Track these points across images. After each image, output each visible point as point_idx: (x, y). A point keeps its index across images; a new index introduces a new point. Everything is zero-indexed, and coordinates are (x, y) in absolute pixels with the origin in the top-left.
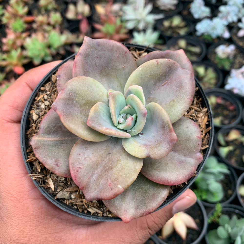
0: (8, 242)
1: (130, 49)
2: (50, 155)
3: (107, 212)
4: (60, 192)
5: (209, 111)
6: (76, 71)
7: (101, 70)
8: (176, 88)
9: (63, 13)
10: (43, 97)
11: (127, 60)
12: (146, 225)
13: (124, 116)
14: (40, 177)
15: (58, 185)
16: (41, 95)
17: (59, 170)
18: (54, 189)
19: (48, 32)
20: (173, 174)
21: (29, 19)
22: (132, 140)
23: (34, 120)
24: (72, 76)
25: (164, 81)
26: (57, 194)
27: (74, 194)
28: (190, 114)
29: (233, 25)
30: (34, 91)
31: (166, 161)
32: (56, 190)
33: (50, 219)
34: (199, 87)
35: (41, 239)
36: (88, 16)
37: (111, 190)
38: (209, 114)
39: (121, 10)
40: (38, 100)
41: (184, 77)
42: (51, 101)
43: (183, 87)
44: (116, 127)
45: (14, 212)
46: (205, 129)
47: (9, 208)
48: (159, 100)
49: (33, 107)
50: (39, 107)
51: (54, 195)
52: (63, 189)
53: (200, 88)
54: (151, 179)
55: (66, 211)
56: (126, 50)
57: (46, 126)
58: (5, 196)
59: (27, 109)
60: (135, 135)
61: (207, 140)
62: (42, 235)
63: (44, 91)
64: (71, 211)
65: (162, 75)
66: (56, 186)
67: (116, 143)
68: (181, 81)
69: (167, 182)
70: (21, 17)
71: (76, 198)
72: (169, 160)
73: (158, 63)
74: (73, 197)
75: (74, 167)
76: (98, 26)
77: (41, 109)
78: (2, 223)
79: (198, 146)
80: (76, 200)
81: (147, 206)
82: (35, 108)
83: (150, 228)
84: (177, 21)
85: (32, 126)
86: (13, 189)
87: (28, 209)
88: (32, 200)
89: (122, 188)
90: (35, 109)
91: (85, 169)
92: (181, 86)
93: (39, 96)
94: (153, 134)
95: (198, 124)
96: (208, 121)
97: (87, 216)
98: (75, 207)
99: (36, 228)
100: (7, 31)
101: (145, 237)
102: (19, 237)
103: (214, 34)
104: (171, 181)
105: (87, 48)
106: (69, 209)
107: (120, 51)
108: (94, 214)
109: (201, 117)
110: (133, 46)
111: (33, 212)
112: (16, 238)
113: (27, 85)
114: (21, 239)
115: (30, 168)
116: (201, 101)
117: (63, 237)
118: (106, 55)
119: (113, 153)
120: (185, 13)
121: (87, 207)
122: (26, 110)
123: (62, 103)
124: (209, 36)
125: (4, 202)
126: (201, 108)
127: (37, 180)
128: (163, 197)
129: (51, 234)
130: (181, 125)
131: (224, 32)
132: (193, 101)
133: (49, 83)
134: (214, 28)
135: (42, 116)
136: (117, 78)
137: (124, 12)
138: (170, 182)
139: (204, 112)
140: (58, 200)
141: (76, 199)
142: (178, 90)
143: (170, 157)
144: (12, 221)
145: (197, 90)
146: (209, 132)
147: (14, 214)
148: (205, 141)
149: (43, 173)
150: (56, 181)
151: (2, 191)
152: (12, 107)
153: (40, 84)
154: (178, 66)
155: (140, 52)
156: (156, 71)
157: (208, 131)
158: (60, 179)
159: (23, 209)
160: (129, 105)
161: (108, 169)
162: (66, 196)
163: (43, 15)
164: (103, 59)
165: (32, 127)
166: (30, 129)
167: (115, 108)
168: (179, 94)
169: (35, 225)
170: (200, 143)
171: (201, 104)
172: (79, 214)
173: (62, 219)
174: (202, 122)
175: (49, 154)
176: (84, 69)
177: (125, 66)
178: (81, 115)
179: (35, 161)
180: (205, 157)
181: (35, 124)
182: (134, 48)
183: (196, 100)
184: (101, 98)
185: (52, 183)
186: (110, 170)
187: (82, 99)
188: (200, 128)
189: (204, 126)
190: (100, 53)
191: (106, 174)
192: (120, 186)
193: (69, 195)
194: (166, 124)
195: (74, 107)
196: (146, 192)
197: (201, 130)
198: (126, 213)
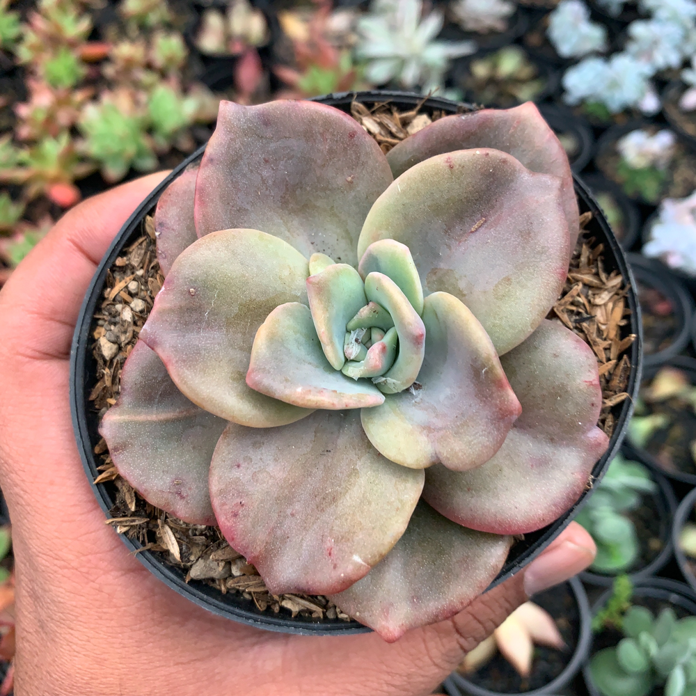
0: (61, 690)
1: (375, 108)
2: (158, 466)
3: (335, 608)
4: (198, 563)
5: (628, 286)
6: (204, 216)
7: (281, 197)
8: (513, 239)
10: (127, 287)
11: (358, 158)
13: (361, 337)
14: (137, 525)
15: (191, 542)
16: (120, 281)
17: (184, 510)
18: (179, 556)
20: (518, 502)
22: (387, 408)
23: (108, 359)
24: (195, 231)
25: (475, 219)
26: (191, 566)
27: (239, 564)
28: (571, 300)
29: (667, 77)
31: (495, 463)
32: (186, 557)
33: (179, 623)
34: (593, 211)
35: (154, 680)
37: (332, 567)
38: (629, 295)
40: (113, 297)
41: (537, 201)
42: (150, 296)
43: (536, 236)
44: (340, 372)
45: (74, 608)
46: (615, 342)
47: (59, 599)
48: (465, 276)
49: (99, 319)
50: (117, 319)
51: (181, 570)
52: (206, 553)
53: (596, 213)
54: (452, 518)
56: (354, 126)
57: (138, 382)
58: (48, 567)
59: (84, 327)
60: (396, 392)
61: (625, 374)
62: (158, 669)
63: (126, 269)
64: (233, 613)
65: (468, 202)
66: (184, 547)
67: (346, 415)
68: (528, 216)
69: (500, 525)
71: (244, 575)
72: (505, 458)
73: (451, 167)
74: (236, 571)
75: (224, 504)
77: (123, 325)
78: (42, 639)
79: (592, 410)
80: (246, 580)
81: (445, 594)
82: (105, 321)
85: (103, 374)
86: (66, 547)
87: (114, 600)
88: (123, 575)
89: (363, 563)
90: (107, 323)
91: (258, 508)
92: (529, 233)
93: (112, 286)
94: (448, 391)
95: (596, 326)
96: (626, 317)
97: (280, 625)
98: (247, 597)
99: (138, 649)
102: (94, 676)
104: (513, 523)
105: (231, 139)
106: (229, 607)
107: (335, 133)
108: (299, 616)
109: (605, 305)
110: (384, 100)
111: (129, 605)
112: (83, 679)
113: (75, 248)
114: (98, 681)
115: (109, 500)
116: (601, 254)
118: (293, 150)
119: (336, 448)
122: (80, 333)
123: (170, 324)
124: (602, 105)
125: (45, 583)
126: (603, 276)
127: (131, 533)
128: (493, 567)
129: (182, 663)
130: (536, 348)
131: (643, 95)
132: (578, 257)
133: (141, 240)
134: (615, 84)
135: (128, 344)
136: (334, 215)
138: (510, 526)
139: (613, 287)
140: (196, 583)
141: (245, 577)
142: (518, 244)
144: (72, 632)
145: (587, 221)
146: (628, 351)
147: (74, 614)
148: (618, 378)
149: (146, 511)
150: (184, 531)
151: (37, 553)
152: (36, 315)
153: (114, 250)
154: (518, 168)
155: (404, 115)
156: (449, 192)
157: (627, 346)
158: (195, 528)
159: (97, 600)
160: (371, 304)
161: (325, 500)
162: (217, 571)
164: (286, 162)
165: (102, 379)
166: (99, 385)
167: (329, 321)
168: (523, 260)
169: (136, 641)
170: (598, 399)
171: (603, 261)
172: (256, 620)
174: (607, 320)
175: (155, 463)
176: (228, 203)
177: (352, 178)
178: (231, 351)
179: (119, 477)
180: (617, 430)
181: (110, 368)
182: (384, 104)
183: (586, 253)
184: (287, 288)
185: (173, 538)
186: (330, 504)
187: (229, 300)
188: (602, 339)
189: (613, 333)
190: (272, 145)
191: (318, 518)
192: (357, 559)
193: (224, 569)
194: (485, 367)
195: (207, 327)
196: (441, 552)
197: (604, 346)
198: (386, 617)
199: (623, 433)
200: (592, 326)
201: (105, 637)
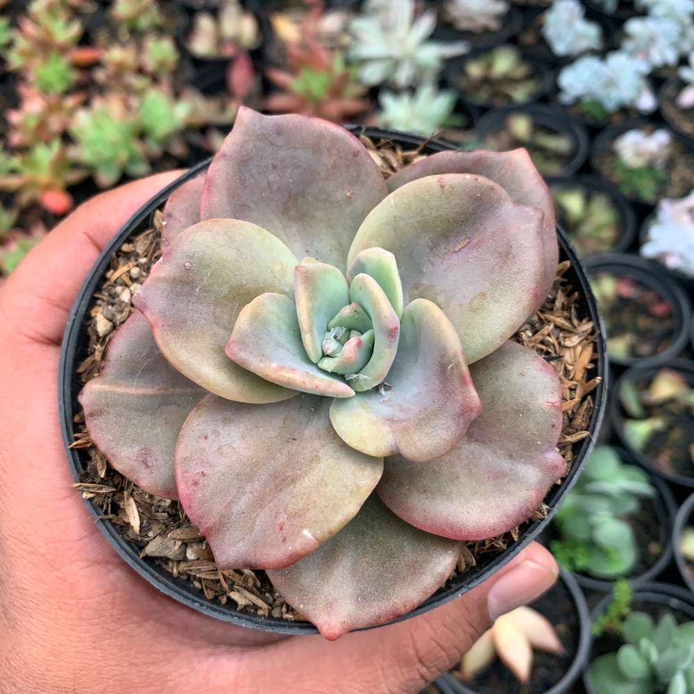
0: (19, 680)
1: (380, 144)
2: (129, 435)
3: (282, 606)
4: (155, 537)
5: (598, 332)
6: (209, 204)
7: (283, 203)
8: (492, 259)
9: (182, 39)
10: (129, 272)
11: (359, 176)
12: (412, 652)
13: (340, 334)
14: (103, 494)
15: (152, 518)
16: (124, 265)
17: (147, 480)
18: (139, 529)
19: (139, 93)
20: (471, 508)
21: (85, 55)
22: (355, 402)
23: (101, 335)
24: (199, 215)
25: (459, 239)
26: (148, 542)
27: (195, 547)
28: (541, 338)
29: (665, 74)
30: (104, 252)
31: (453, 470)
32: (145, 531)
33: (137, 622)
34: (572, 260)
35: (107, 678)
36: (253, 48)
37: (282, 540)
38: (598, 341)
39: (346, 30)
40: (115, 279)
41: (518, 228)
43: (514, 257)
44: (316, 365)
45: (36, 596)
46: (582, 384)
47: (23, 585)
48: (445, 291)
49: (98, 299)
50: (116, 300)
51: (139, 545)
52: (165, 532)
53: (574, 262)
54: (405, 519)
55: (167, 594)
56: (359, 147)
57: (123, 355)
58: (16, 551)
59: (83, 302)
60: (366, 389)
61: (588, 414)
62: (112, 668)
63: (130, 256)
64: (180, 594)
65: (454, 222)
66: (145, 522)
67: (316, 410)
68: (508, 239)
69: (451, 528)
70: (63, 50)
71: (198, 559)
72: (463, 467)
73: (442, 187)
74: (191, 555)
75: (187, 472)
76: (280, 77)
77: (120, 305)
78: (4, 624)
79: (552, 431)
80: (199, 565)
81: (390, 595)
82: (104, 301)
83: (423, 660)
84: (504, 62)
85: (95, 350)
87: (77, 591)
88: (87, 566)
89: (312, 538)
90: (106, 303)
91: (219, 480)
92: (508, 255)
93: (115, 269)
94: (415, 390)
95: (563, 366)
96: (593, 361)
97: (224, 613)
98: (197, 585)
99: (94, 645)
100: (23, 90)
101: (406, 686)
102: (49, 668)
103: (612, 99)
104: (464, 527)
105: (245, 140)
106: (177, 588)
107: (341, 150)
108: (245, 610)
109: (574, 347)
110: (389, 136)
111: (90, 598)
112: (39, 670)
113: (89, 240)
115: (80, 465)
116: (576, 302)
117: (169, 677)
118: (300, 160)
119: (302, 437)
120: (529, 38)
121: (227, 586)
122: (79, 307)
123: (162, 292)
124: (598, 104)
126: (575, 322)
127: (96, 500)
128: (440, 574)
130: (504, 366)
131: (639, 92)
132: (553, 301)
133: (148, 232)
134: (611, 83)
135: (122, 322)
136: (331, 227)
137: (355, 38)
138: (461, 531)
139: (583, 332)
140: (150, 560)
141: (199, 562)
142: (497, 264)
143: (467, 457)
144: (32, 620)
145: (566, 269)
146: (593, 393)
147: (36, 602)
148: (581, 417)
149: (113, 482)
150: (148, 506)
151: (7, 536)
152: (45, 301)
153: (121, 236)
154: (503, 197)
155: (407, 153)
156: (437, 210)
157: (592, 388)
158: (160, 503)
160: (353, 304)
161: (282, 481)
162: (173, 551)
163: (123, 45)
164: (292, 171)
165: (92, 353)
166: (89, 360)
167: (312, 311)
168: (499, 278)
170: (559, 421)
171: (577, 309)
172: (202, 605)
173: (170, 625)
174: (575, 361)
175: (126, 431)
176: (234, 197)
177: (352, 194)
178: (215, 328)
179: (94, 447)
180: (576, 466)
181: (102, 345)
182: (388, 141)
183: (560, 300)
184: (277, 281)
185: (136, 512)
186: (288, 485)
187: (220, 281)
188: (569, 380)
189: (580, 375)
190: (281, 153)
191: (275, 497)
192: (307, 533)
193: (180, 550)
194: (451, 363)
195: (197, 302)
196: (391, 556)
197: (569, 386)
198: (329, 612)
199: (581, 468)
200: (559, 366)
201: (63, 628)
